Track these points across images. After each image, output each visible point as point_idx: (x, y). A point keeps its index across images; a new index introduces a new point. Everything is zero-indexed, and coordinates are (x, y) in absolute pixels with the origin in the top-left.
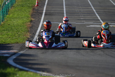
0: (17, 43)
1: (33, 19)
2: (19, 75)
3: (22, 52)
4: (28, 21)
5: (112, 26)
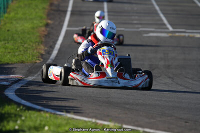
0: (23, 62)
1: (49, 21)
2: (26, 117)
3: (30, 78)
4: (41, 25)
5: (187, 35)
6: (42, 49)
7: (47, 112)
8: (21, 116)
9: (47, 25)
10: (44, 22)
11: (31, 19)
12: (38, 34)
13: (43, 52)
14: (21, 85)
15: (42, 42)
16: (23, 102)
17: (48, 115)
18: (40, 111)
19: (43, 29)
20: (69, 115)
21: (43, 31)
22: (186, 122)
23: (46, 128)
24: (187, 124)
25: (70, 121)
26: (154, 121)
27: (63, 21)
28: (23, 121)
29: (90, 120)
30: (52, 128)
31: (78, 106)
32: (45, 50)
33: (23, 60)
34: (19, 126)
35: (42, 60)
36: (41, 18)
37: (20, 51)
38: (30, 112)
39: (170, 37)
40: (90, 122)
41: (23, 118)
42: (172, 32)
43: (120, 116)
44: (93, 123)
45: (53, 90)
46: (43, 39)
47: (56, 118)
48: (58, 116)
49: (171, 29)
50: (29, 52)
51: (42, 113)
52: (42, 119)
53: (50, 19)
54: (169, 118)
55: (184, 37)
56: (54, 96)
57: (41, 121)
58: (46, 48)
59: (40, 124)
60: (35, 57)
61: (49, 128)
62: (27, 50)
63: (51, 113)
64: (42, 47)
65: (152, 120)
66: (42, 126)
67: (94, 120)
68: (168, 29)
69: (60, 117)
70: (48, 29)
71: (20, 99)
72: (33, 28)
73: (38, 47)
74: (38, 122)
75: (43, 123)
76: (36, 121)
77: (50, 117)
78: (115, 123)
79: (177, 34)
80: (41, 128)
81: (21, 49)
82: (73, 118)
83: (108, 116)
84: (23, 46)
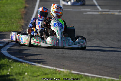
4: (22, 7)
5: (110, 13)
6: (23, 22)
7: (27, 63)
8: (11, 66)
9: (25, 8)
10: (24, 5)
11: (16, 4)
12: (20, 13)
13: (23, 24)
14: (10, 46)
15: (22, 18)
16: (12, 57)
17: (27, 65)
18: (22, 62)
19: (23, 10)
20: (39, 65)
21: (23, 11)
22: (110, 69)
23: (26, 74)
24: (110, 70)
25: (40, 69)
26: (91, 68)
27: (35, 5)
28: (12, 69)
29: (52, 68)
30: (29, 74)
31: (45, 59)
32: (24, 23)
33: (11, 29)
34: (10, 73)
35: (23, 29)
36: (22, 3)
37: (9, 24)
38: (16, 63)
39: (100, 14)
40: (52, 69)
41: (12, 67)
42: (101, 11)
43: (70, 65)
44: (54, 70)
45: (30, 49)
46: (23, 17)
47: (32, 67)
48: (33, 66)
49: (100, 9)
50: (14, 24)
51: (23, 64)
52: (23, 68)
53: (27, 4)
54: (100, 66)
55: (108, 14)
56: (30, 53)
57: (23, 69)
58: (25, 22)
59: (22, 71)
60: (18, 28)
61: (28, 73)
62: (13, 24)
63: (29, 64)
64: (23, 21)
65: (89, 68)
66: (23, 72)
67: (54, 68)
68: (98, 9)
69: (34, 66)
70: (26, 10)
71: (10, 55)
72: (17, 10)
73: (20, 22)
74: (21, 70)
75: (24, 70)
76: (20, 69)
77: (28, 66)
78: (67, 70)
79: (104, 13)
80: (23, 73)
81: (10, 23)
82: (42, 67)
83: (63, 65)
84: (11, 21)
